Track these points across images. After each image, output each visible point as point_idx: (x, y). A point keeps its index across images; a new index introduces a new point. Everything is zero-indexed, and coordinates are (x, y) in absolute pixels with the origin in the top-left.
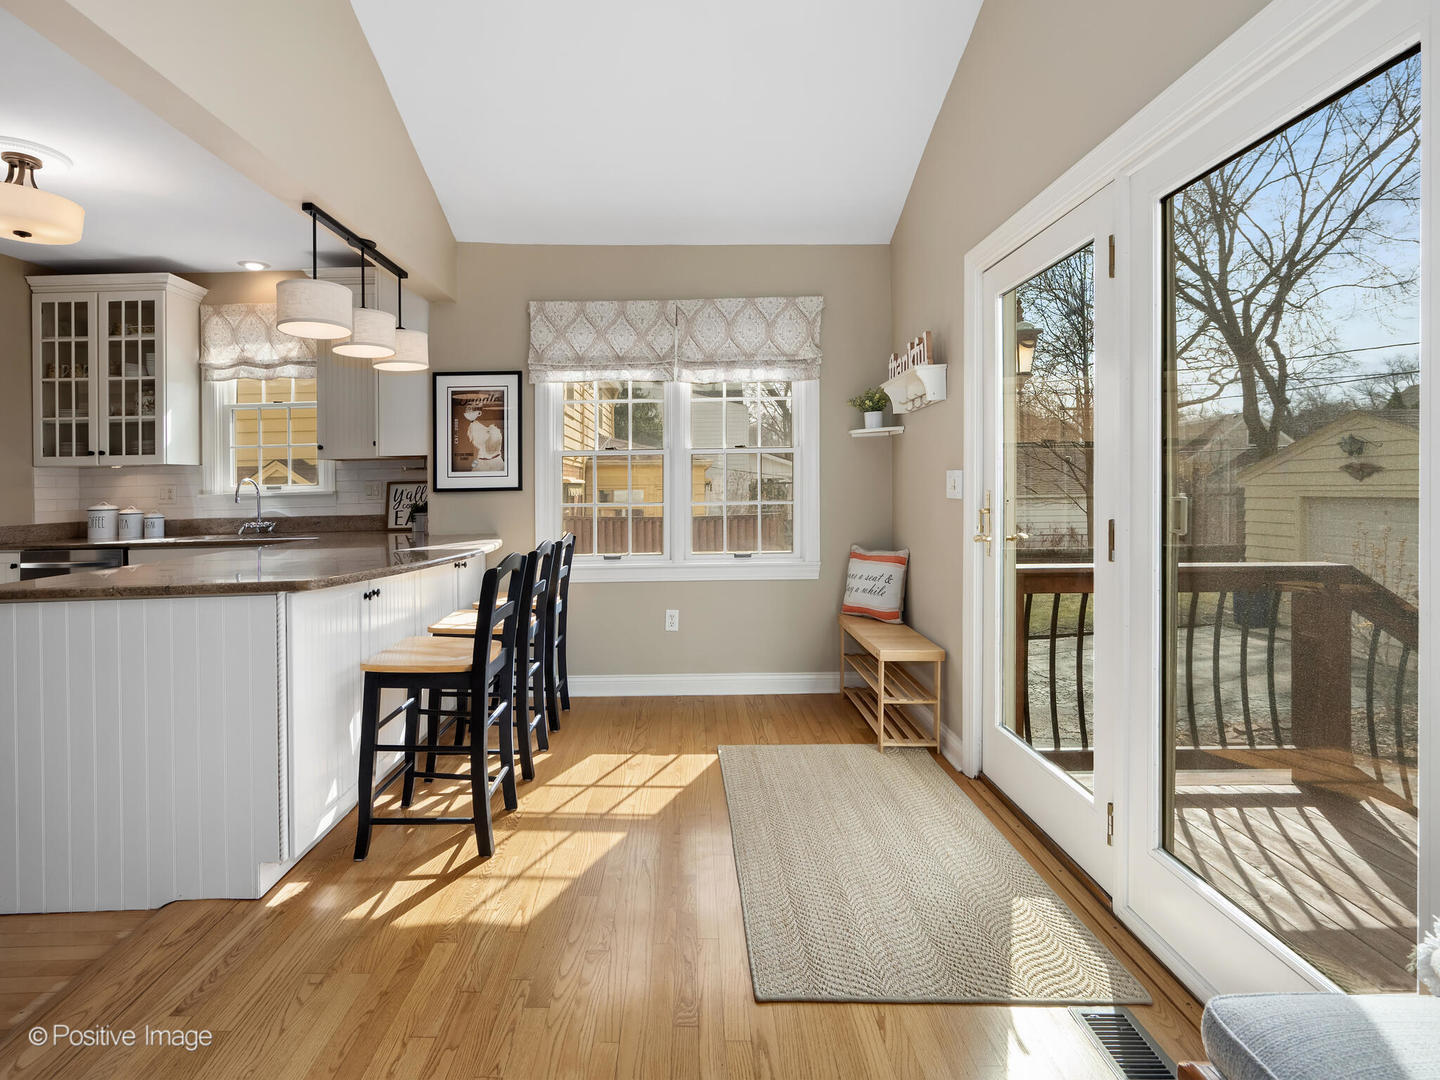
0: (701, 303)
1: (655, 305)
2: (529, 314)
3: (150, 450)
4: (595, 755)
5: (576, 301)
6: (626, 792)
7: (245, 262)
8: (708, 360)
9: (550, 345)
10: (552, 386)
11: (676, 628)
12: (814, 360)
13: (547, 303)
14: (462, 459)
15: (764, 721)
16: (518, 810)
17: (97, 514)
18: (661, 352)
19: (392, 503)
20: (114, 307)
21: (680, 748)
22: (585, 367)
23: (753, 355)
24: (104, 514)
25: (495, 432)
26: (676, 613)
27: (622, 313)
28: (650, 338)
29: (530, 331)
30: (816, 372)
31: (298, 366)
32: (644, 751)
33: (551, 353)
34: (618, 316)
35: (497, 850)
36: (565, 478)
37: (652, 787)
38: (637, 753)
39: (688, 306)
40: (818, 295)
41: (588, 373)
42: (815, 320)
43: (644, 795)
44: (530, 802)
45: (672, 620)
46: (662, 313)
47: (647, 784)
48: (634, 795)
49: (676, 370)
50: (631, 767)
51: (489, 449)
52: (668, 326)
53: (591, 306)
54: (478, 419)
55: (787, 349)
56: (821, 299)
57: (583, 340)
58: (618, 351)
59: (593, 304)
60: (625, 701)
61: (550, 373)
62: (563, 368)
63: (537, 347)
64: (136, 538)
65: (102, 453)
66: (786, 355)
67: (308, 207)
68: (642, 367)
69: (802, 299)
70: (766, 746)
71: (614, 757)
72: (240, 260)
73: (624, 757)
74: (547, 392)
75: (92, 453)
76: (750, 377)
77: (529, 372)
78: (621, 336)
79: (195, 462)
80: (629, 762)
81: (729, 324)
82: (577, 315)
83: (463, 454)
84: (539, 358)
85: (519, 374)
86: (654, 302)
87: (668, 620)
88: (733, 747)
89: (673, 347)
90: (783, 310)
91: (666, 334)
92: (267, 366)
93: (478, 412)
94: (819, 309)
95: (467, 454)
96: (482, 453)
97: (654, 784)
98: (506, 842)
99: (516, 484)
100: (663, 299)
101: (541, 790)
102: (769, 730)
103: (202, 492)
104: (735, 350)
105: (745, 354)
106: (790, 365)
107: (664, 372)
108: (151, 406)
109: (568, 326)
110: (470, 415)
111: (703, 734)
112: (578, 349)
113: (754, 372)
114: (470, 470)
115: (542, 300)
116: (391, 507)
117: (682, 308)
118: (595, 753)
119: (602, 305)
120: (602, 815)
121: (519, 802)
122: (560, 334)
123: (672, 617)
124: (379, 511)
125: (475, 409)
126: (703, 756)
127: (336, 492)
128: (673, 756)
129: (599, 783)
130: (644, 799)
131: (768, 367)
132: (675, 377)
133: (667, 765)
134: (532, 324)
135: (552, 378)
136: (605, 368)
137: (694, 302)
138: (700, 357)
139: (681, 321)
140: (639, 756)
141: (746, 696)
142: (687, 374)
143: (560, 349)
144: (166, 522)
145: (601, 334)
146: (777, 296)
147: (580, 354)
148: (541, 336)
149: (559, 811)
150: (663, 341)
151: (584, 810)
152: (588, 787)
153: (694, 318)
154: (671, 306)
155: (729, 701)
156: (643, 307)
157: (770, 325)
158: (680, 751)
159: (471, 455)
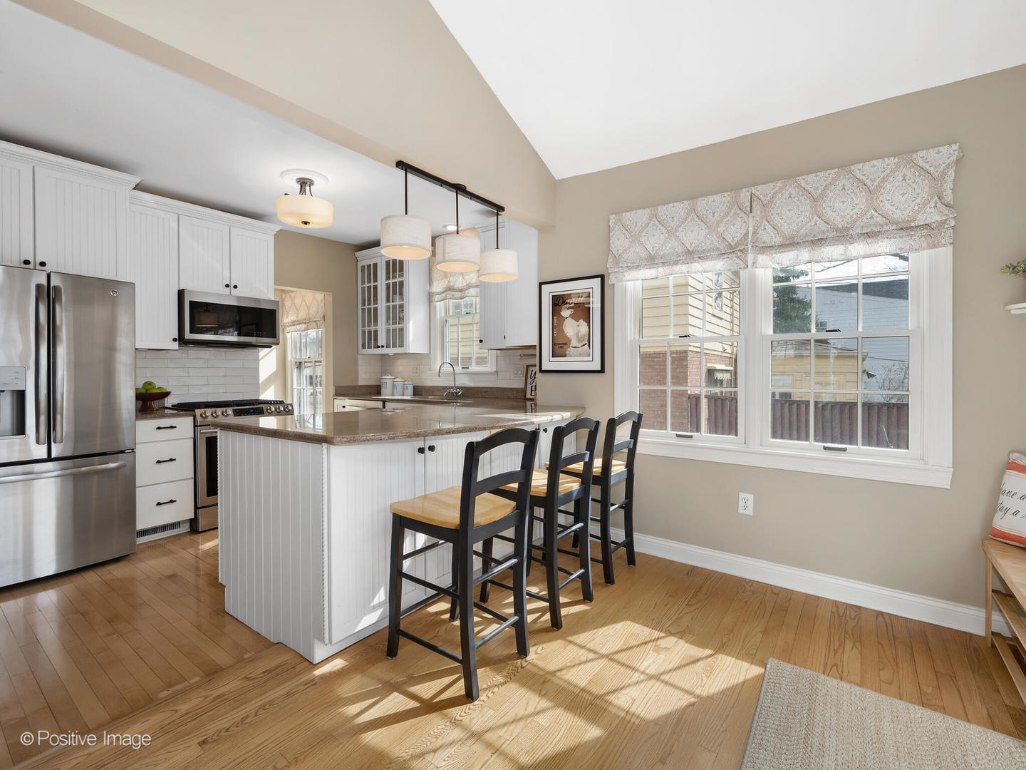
0: (780, 184)
1: (727, 197)
2: (609, 226)
3: (402, 345)
4: (628, 623)
5: (649, 207)
6: (636, 676)
7: (446, 225)
8: (788, 242)
9: (626, 250)
10: (630, 285)
11: (750, 512)
12: (943, 223)
13: (624, 214)
14: (560, 348)
15: (849, 645)
16: (528, 658)
17: (384, 381)
18: (733, 241)
19: (529, 380)
20: (388, 263)
21: (723, 645)
22: (657, 264)
23: (847, 229)
24: (387, 381)
25: (583, 324)
26: (751, 497)
27: (693, 210)
28: (721, 230)
29: (609, 239)
30: (947, 236)
31: (476, 289)
32: (681, 634)
33: (627, 256)
34: (688, 214)
35: (483, 697)
36: (709, 365)
37: (667, 683)
38: (673, 635)
39: (763, 191)
40: (950, 144)
41: (661, 269)
42: (944, 174)
43: (654, 689)
44: (543, 654)
45: (746, 503)
46: (736, 203)
47: (663, 677)
48: (642, 685)
49: (750, 257)
50: (658, 650)
51: (579, 340)
52: (742, 214)
53: (662, 210)
54: (571, 316)
55: (898, 215)
56: (955, 147)
57: (655, 240)
58: (688, 246)
59: (665, 208)
60: (692, 571)
61: (626, 274)
62: (638, 267)
63: (615, 252)
64: (400, 395)
65: (383, 347)
66: (897, 223)
67: (400, 164)
68: (713, 258)
69: (922, 153)
70: (835, 682)
71: (647, 631)
72: (444, 224)
73: (656, 634)
74: (624, 290)
75: (379, 347)
76: (845, 253)
77: (609, 274)
78: (692, 231)
79: (428, 352)
80: (659, 642)
81: (816, 201)
82: (650, 219)
83: (560, 344)
84: (617, 261)
85: (602, 277)
86: (726, 194)
87: (741, 503)
88: (789, 667)
89: (747, 234)
90: (893, 171)
91: (739, 222)
92: (461, 291)
93: (571, 310)
94: (954, 158)
95: (563, 344)
96: (574, 343)
97: (671, 681)
98: (496, 690)
99: (599, 368)
100: (736, 188)
101: (560, 643)
102: (851, 657)
103: (430, 370)
104: (823, 227)
105: (837, 230)
106: (904, 233)
107: (737, 261)
108: (402, 319)
109: (642, 231)
110: (566, 313)
111: (759, 636)
112: (650, 250)
113: (850, 247)
114: (565, 356)
115: (618, 213)
116: (529, 382)
117: (758, 194)
118: (631, 620)
119: (673, 206)
120: (597, 697)
121: (532, 650)
122: (635, 238)
123: (746, 501)
124: (521, 385)
125: (569, 308)
126: (745, 665)
127: (497, 372)
128: (708, 652)
129: (616, 657)
130: (649, 695)
131: (870, 240)
132: (750, 264)
133: (698, 660)
134: (611, 234)
135: (628, 278)
136: (676, 263)
137: (771, 185)
138: (778, 240)
139: (757, 208)
140: (673, 639)
141: (836, 603)
142: (763, 259)
143: (636, 252)
144: (414, 387)
145: (671, 232)
146: (883, 158)
147: (652, 253)
148: (619, 242)
149: (558, 674)
150: (735, 230)
151: (582, 684)
152: (602, 656)
153: (771, 202)
154: (745, 195)
155: (811, 603)
156: (714, 201)
157: (872, 193)
158: (721, 648)
159: (565, 344)
